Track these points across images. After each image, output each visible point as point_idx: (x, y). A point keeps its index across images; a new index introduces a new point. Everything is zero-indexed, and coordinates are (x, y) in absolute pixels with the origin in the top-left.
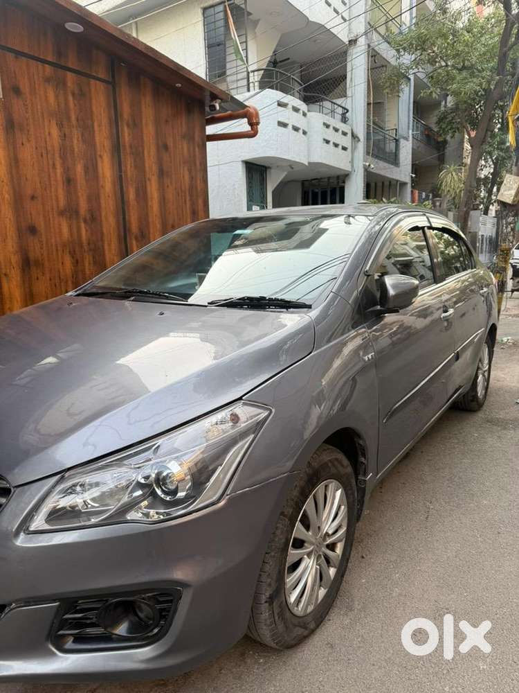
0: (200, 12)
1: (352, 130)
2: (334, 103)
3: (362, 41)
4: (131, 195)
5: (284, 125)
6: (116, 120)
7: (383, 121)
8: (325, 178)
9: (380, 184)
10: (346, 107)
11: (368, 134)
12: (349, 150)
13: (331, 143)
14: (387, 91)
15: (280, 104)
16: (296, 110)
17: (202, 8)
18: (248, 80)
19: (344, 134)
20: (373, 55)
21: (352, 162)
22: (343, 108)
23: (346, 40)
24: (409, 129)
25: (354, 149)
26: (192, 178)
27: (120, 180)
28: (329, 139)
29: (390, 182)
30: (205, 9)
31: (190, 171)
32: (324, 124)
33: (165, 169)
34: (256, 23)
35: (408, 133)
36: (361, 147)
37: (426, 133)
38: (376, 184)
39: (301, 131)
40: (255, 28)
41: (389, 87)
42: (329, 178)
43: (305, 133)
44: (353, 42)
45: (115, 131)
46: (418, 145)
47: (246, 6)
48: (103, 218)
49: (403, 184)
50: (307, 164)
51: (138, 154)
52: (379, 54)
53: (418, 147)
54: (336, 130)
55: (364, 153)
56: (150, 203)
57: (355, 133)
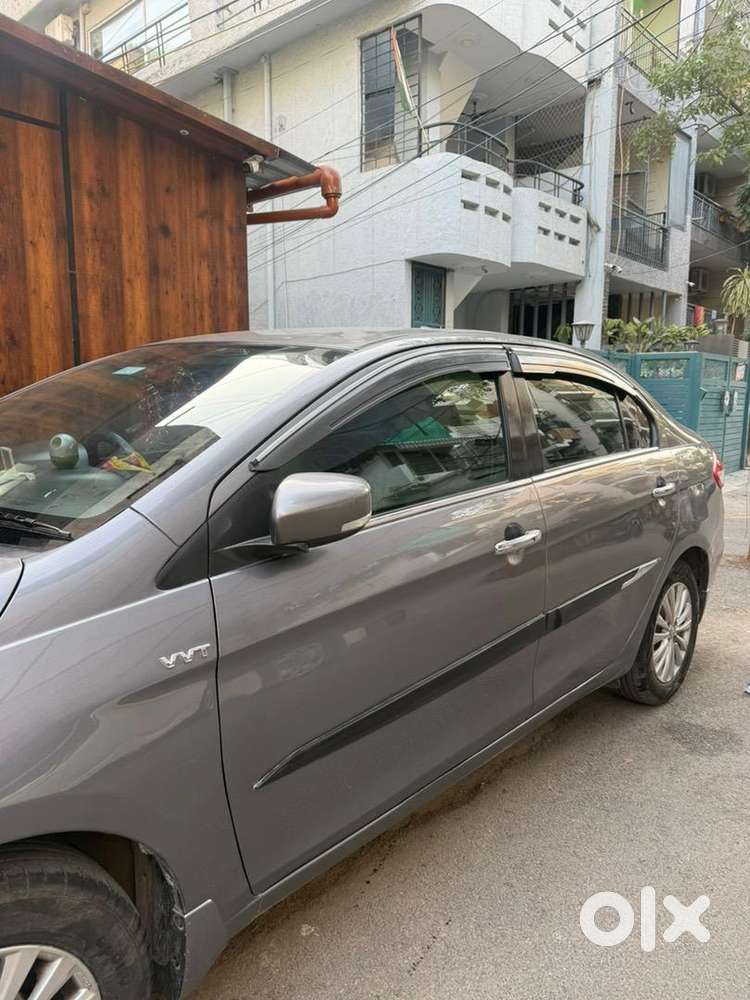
0: (356, 44)
1: (588, 215)
2: (559, 174)
3: (609, 80)
4: (93, 305)
5: (470, 206)
6: (65, 186)
7: (643, 202)
8: (545, 286)
9: (636, 297)
10: (581, 181)
11: (614, 221)
12: (582, 244)
13: (552, 233)
14: (641, 154)
15: (466, 175)
16: (492, 183)
17: (358, 38)
18: (420, 141)
19: (575, 220)
20: (627, 102)
21: (587, 262)
22: (574, 181)
23: (583, 80)
24: (686, 213)
25: (589, 244)
26: (217, 280)
27: (71, 281)
28: (548, 228)
29: (652, 294)
30: (363, 40)
31: (213, 271)
32: (541, 205)
33: (162, 264)
34: (440, 58)
35: (685, 220)
36: (602, 240)
37: (721, 220)
38: (630, 295)
39: (500, 216)
40: (439, 66)
41: (646, 148)
42: (551, 286)
43: (506, 218)
44: (594, 83)
45: (63, 204)
46: (706, 238)
47: (421, 32)
48: (34, 341)
49: (673, 298)
50: (509, 266)
51: (109, 242)
52: (638, 100)
53: (706, 241)
54: (562, 215)
55: (606, 248)
56: (129, 320)
57: (592, 216)
